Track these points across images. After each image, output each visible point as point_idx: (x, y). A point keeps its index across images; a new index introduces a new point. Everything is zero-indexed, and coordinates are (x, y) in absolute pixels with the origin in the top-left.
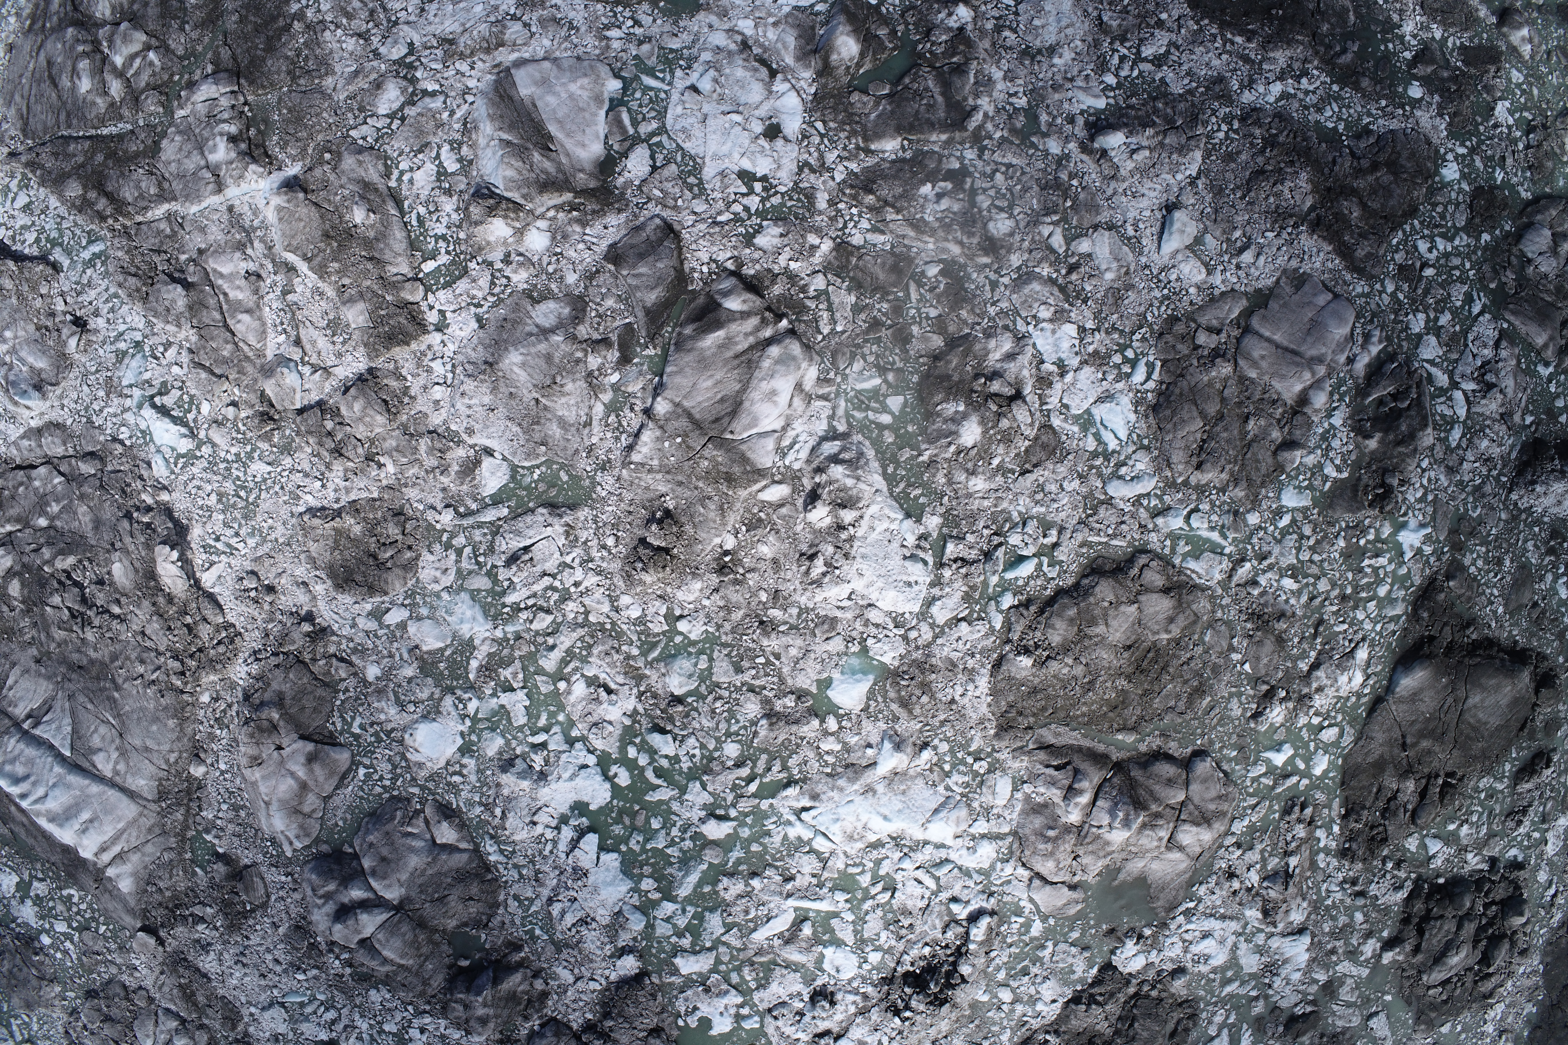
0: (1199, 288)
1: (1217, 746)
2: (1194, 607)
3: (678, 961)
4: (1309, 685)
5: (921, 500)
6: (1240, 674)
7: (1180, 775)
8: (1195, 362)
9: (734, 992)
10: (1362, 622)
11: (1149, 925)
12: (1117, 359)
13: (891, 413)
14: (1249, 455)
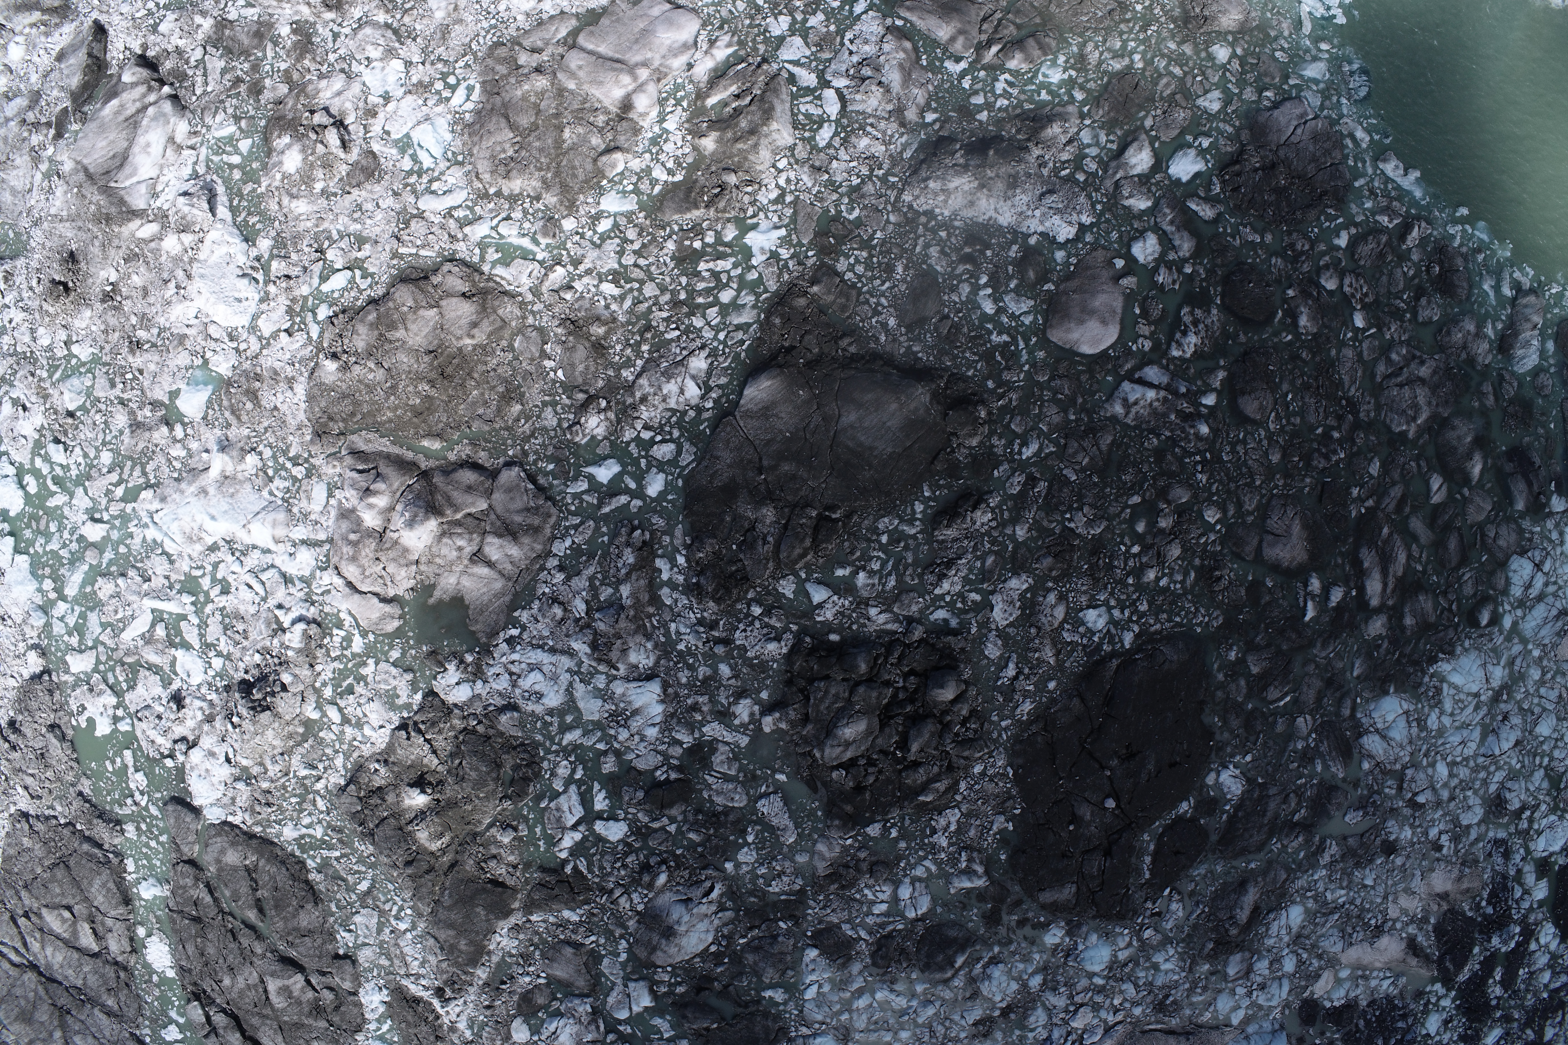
0: (528, 15)
1: (532, 458)
2: (500, 312)
3: (68, 658)
4: (633, 395)
5: (258, 226)
6: (554, 382)
7: (482, 483)
8: (513, 80)
9: (109, 691)
10: (700, 330)
11: (470, 651)
12: (439, 85)
13: (241, 154)
14: (564, 163)
